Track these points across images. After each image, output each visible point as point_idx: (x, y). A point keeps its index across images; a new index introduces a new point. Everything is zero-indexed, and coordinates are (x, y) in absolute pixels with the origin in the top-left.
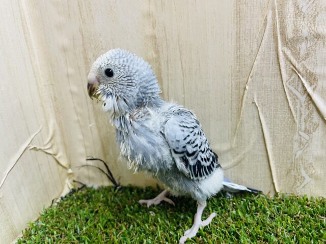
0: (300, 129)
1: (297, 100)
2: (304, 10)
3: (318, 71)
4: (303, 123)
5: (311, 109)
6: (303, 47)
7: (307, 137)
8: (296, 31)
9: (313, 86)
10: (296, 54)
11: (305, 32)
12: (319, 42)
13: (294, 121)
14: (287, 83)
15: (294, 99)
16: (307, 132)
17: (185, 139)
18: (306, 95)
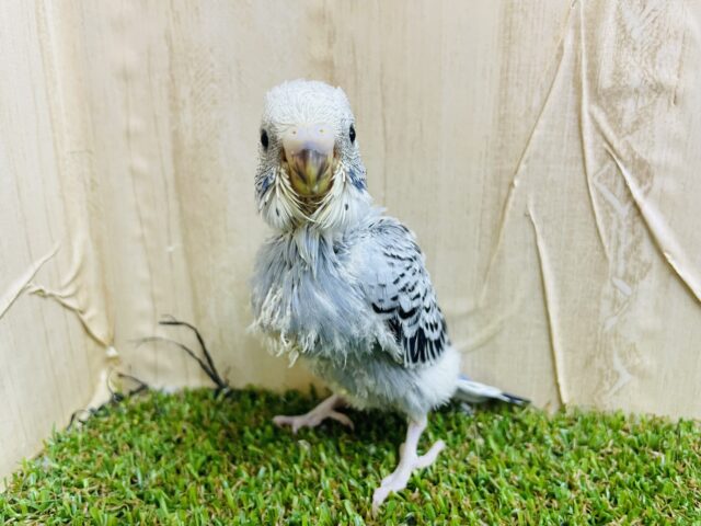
0: (616, 274)
1: (612, 215)
2: (635, 35)
3: (655, 156)
4: (622, 262)
5: (638, 233)
6: (629, 108)
7: (628, 290)
8: (618, 74)
9: (644, 188)
10: (615, 121)
11: (634, 78)
12: (660, 99)
13: (605, 257)
14: (595, 180)
15: (607, 211)
16: (630, 279)
17: (396, 282)
18: (629, 205)
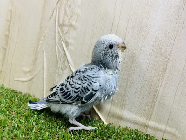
0: (59, 68)
1: (60, 53)
2: (68, 13)
3: (70, 41)
4: (61, 65)
5: (65, 58)
6: (65, 29)
7: (61, 72)
8: (63, 21)
9: (67, 48)
10: (62, 31)
11: (67, 22)
12: (72, 28)
13: (57, 63)
14: (57, 44)
15: (59, 52)
16: (62, 69)
18: (64, 51)
